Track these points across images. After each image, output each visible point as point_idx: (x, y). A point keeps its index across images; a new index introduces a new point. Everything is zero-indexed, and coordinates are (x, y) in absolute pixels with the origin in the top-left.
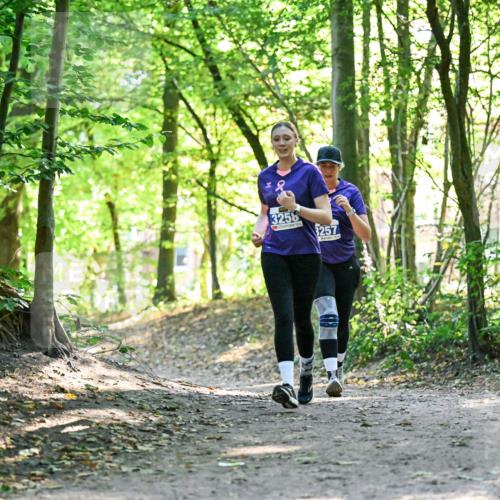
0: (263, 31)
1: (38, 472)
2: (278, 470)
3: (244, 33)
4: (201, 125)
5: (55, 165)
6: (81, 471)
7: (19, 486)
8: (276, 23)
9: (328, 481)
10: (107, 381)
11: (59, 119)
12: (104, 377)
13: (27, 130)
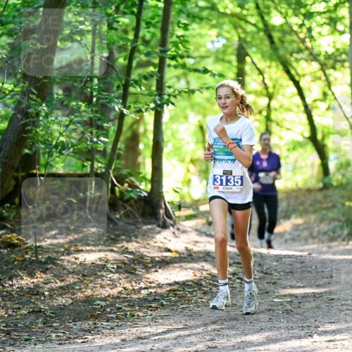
0: (303, 11)
1: (153, 305)
2: (313, 304)
3: (290, 12)
4: (261, 73)
5: (164, 101)
6: (182, 304)
7: (141, 314)
8: (311, 5)
9: (347, 312)
10: (198, 244)
11: (167, 70)
12: (197, 242)
13: (145, 78)
